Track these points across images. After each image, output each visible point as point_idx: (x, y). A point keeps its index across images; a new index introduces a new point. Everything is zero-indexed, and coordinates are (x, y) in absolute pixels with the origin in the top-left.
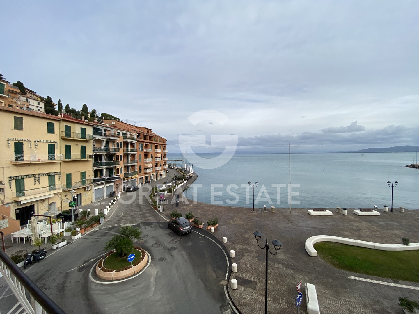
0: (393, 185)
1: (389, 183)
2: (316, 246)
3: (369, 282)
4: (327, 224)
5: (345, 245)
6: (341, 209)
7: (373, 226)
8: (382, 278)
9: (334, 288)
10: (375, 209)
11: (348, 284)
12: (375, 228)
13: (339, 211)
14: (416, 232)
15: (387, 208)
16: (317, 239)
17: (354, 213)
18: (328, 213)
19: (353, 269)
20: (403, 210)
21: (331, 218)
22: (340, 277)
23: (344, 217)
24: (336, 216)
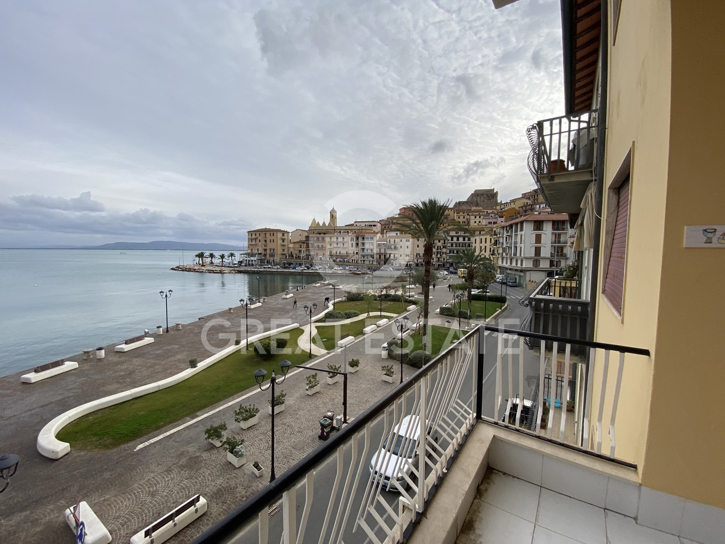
0: (166, 296)
1: (162, 294)
2: (61, 436)
3: (164, 438)
4: (71, 387)
5: (114, 407)
6: (93, 350)
7: (148, 361)
8: (178, 422)
9: (117, 482)
10: (147, 335)
11: (137, 460)
12: (152, 361)
13: (90, 356)
14: (199, 348)
15: (161, 329)
16: (61, 421)
17: (115, 350)
18: (69, 365)
19: (137, 434)
20: (180, 326)
21: (76, 373)
22: (121, 459)
23: (101, 363)
24: (86, 366)
